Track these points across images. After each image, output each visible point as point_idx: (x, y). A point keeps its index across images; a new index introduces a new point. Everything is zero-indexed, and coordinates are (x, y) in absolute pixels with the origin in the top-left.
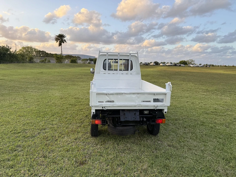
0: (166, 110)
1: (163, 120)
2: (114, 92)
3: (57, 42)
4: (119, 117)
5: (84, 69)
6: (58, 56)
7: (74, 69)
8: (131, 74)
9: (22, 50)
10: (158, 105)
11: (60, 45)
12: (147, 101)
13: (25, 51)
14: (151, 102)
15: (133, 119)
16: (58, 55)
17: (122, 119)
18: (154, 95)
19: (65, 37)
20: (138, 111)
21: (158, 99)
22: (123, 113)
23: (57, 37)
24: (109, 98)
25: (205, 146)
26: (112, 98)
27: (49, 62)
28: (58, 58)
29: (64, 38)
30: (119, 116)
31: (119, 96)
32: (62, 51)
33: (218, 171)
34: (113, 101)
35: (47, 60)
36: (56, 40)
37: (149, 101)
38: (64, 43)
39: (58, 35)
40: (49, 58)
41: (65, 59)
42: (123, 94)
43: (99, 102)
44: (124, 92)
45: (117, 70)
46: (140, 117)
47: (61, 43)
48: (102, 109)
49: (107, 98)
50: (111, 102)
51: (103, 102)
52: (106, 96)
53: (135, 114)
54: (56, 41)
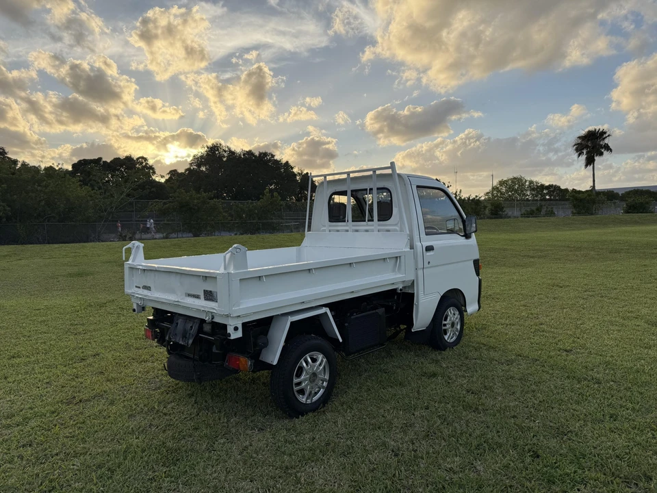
3: (580, 155)
6: (580, 195)
9: (498, 188)
11: (590, 161)
12: (194, 296)
13: (504, 190)
14: (200, 298)
16: (582, 193)
17: (170, 337)
19: (609, 136)
22: (176, 322)
23: (580, 141)
27: (551, 214)
28: (581, 200)
29: (604, 138)
32: (594, 181)
34: (150, 288)
35: (543, 210)
36: (577, 150)
37: (197, 297)
38: (601, 154)
39: (583, 133)
40: (550, 204)
41: (603, 203)
43: (136, 287)
47: (594, 157)
50: (147, 288)
51: (140, 288)
53: (191, 328)
54: (577, 154)
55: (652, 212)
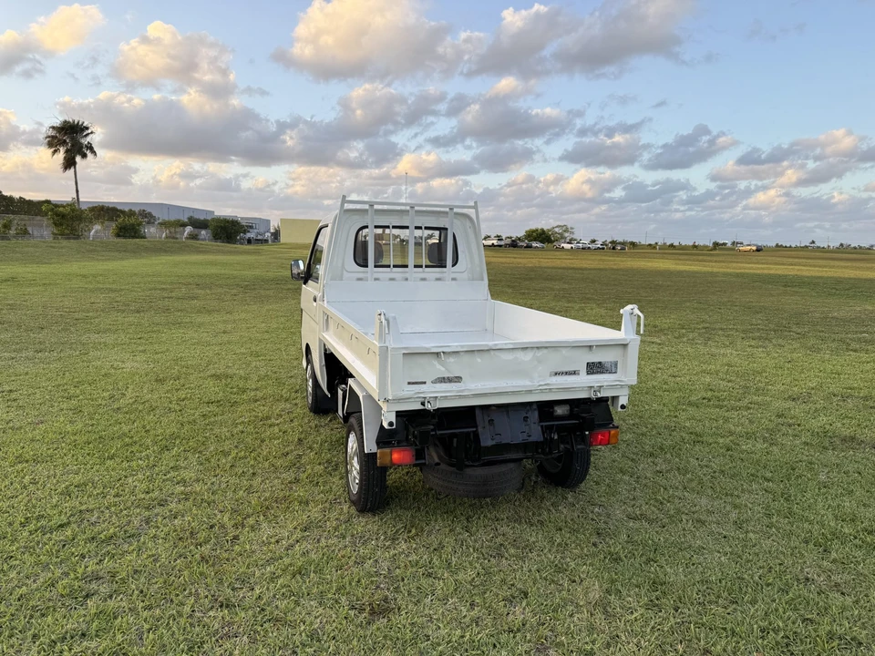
0: (623, 401)
1: (613, 432)
2: (462, 346)
3: (55, 152)
4: (476, 435)
5: (187, 263)
6: (61, 209)
7: (144, 261)
8: (454, 279)
10: (602, 384)
11: (69, 163)
12: (566, 373)
14: (579, 374)
15: (520, 439)
16: (64, 207)
17: (486, 441)
18: (588, 349)
19: (92, 133)
20: (535, 407)
21: (600, 363)
22: (487, 419)
23: (52, 133)
24: (443, 369)
25: (735, 507)
26: (453, 367)
27: (24, 233)
28: (63, 216)
29: (86, 135)
30: (474, 429)
31: (479, 360)
32: (77, 191)
33: (807, 579)
34: (458, 379)
35: (13, 228)
36: (50, 145)
37: (574, 373)
38: (84, 156)
39: (57, 122)
40: (22, 220)
41: (89, 221)
42: (492, 352)
43: (409, 383)
44: (496, 345)
45: (406, 266)
46: (542, 427)
47: (74, 158)
48: (422, 407)
49: (439, 367)
50: (450, 380)
51: (425, 383)
52: (435, 363)
53: (526, 419)
54: (50, 151)
55: (145, 238)
